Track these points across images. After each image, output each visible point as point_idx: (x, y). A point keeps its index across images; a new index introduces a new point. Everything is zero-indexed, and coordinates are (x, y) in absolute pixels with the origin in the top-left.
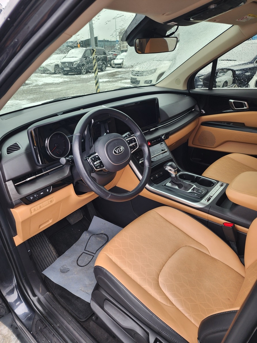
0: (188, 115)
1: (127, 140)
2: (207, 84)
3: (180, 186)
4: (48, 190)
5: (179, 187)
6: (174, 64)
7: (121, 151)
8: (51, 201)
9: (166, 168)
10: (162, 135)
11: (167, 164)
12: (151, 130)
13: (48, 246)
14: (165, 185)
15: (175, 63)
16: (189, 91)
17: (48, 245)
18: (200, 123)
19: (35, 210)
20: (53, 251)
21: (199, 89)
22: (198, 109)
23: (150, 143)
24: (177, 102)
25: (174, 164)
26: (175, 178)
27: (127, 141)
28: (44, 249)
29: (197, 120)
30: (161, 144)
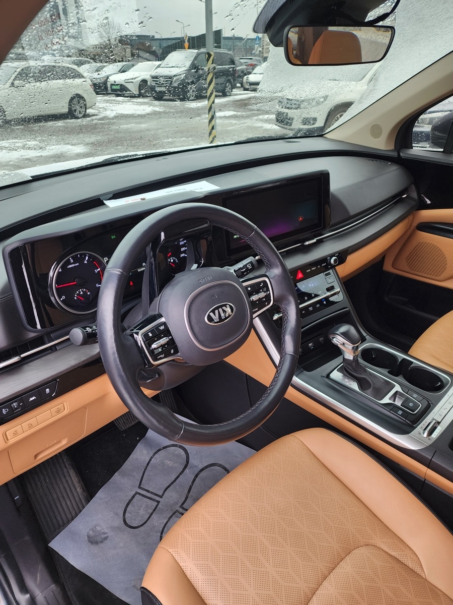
0: (393, 207)
1: (245, 284)
2: (441, 138)
3: (363, 384)
4: (48, 390)
5: (361, 386)
6: (371, 91)
7: (227, 316)
8: (58, 411)
9: (334, 340)
10: (332, 256)
11: (337, 329)
12: (307, 243)
13: (66, 474)
14: (328, 376)
15: (374, 90)
16: (399, 154)
17: (68, 472)
18: (415, 224)
19: (16, 434)
20: (77, 485)
21: (421, 150)
22: (414, 195)
23: (303, 274)
24: (370, 179)
25: (353, 330)
26: (354, 364)
27: (247, 287)
28: (59, 482)
29: (410, 218)
30: (326, 275)
